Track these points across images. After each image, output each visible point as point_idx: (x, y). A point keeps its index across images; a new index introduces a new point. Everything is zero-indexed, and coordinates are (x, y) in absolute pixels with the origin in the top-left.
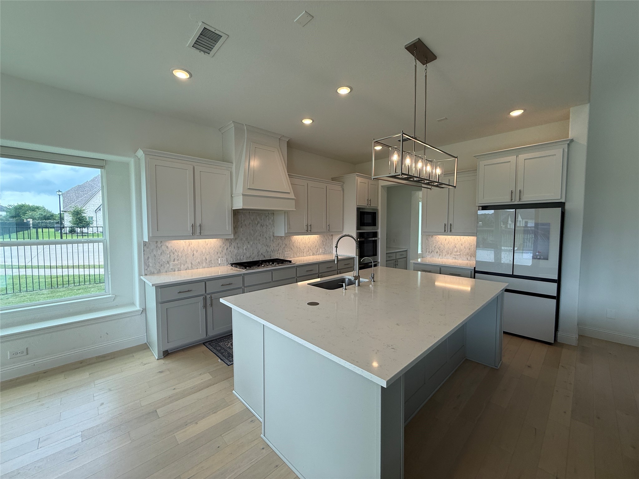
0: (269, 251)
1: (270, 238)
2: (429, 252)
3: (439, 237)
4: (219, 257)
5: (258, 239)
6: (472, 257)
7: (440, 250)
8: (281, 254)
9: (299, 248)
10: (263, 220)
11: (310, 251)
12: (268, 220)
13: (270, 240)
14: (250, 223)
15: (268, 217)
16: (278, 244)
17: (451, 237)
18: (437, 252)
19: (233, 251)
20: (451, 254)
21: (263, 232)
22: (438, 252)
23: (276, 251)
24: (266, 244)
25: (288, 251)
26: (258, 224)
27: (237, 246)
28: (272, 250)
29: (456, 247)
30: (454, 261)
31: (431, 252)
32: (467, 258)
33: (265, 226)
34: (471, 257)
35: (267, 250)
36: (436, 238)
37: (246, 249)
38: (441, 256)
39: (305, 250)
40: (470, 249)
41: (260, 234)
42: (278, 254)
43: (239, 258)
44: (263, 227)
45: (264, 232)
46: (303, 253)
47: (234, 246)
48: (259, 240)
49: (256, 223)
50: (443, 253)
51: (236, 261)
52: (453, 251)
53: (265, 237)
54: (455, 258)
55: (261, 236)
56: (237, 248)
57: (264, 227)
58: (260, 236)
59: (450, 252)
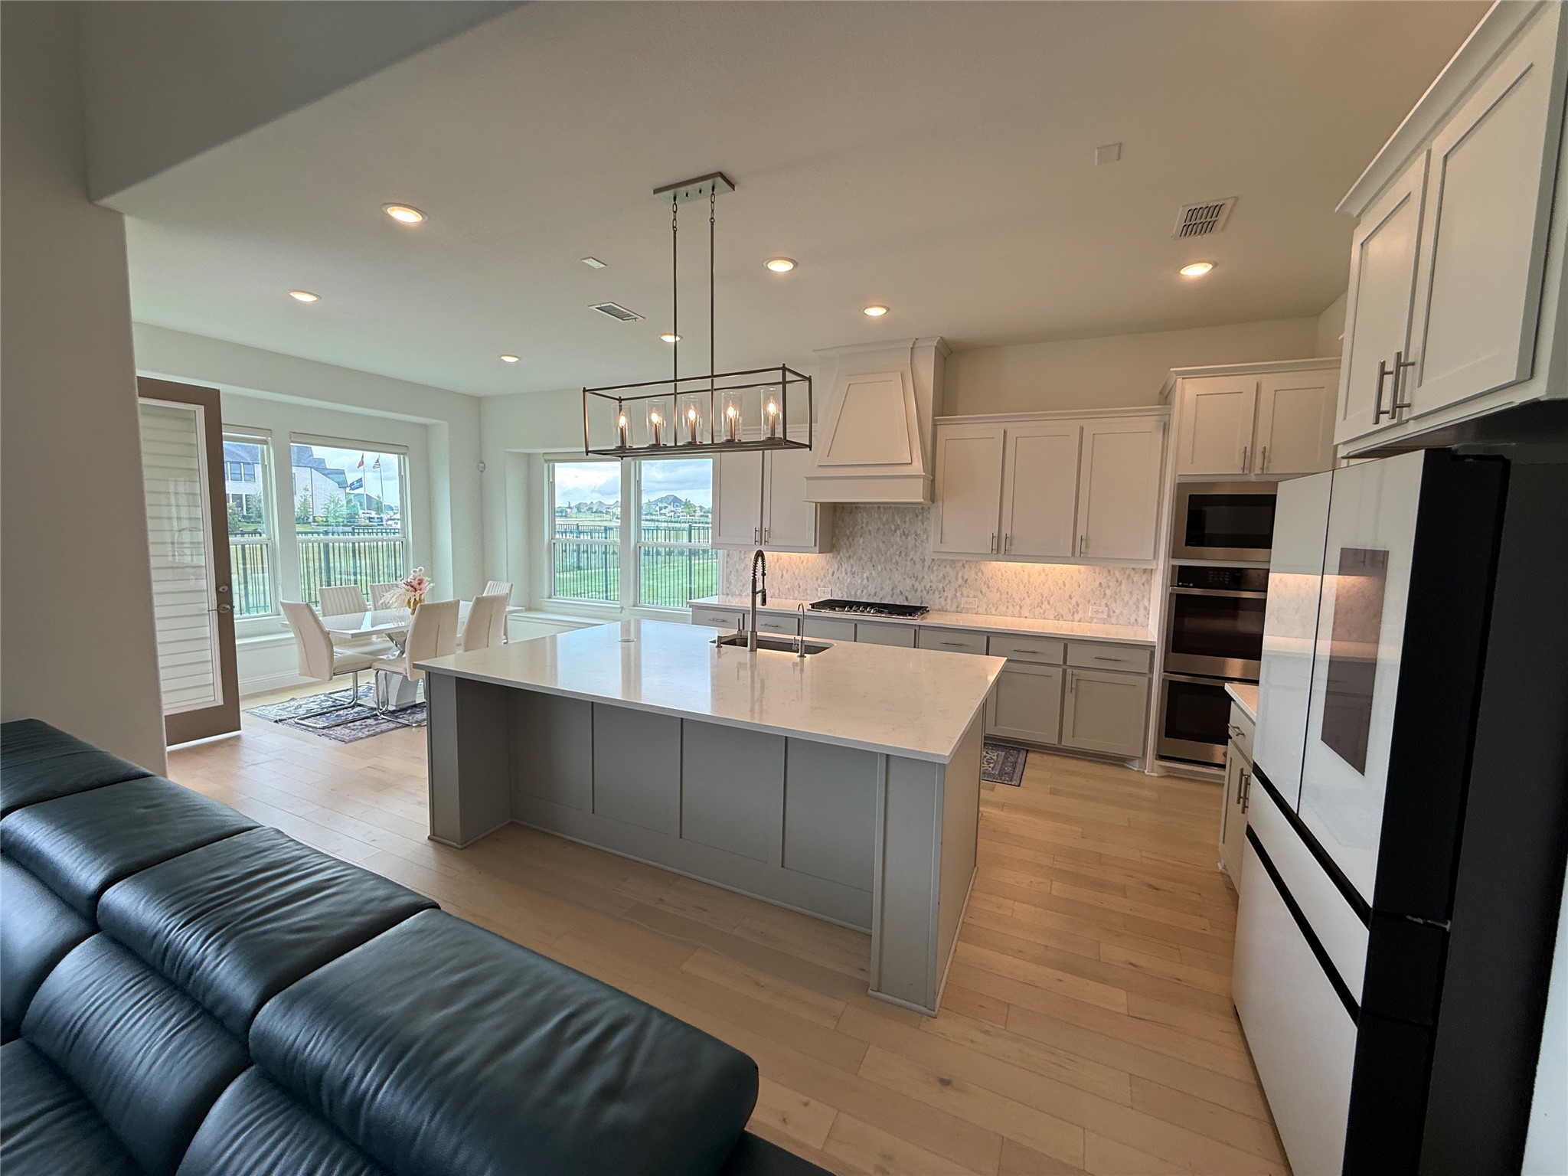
0: (919, 590)
1: (923, 561)
4: (819, 586)
5: (894, 561)
8: (949, 601)
9: (1007, 593)
10: (908, 523)
11: (1045, 606)
12: (920, 524)
13: (924, 565)
14: (879, 529)
15: (920, 517)
16: (944, 577)
19: (843, 578)
21: (907, 548)
23: (937, 593)
24: (913, 574)
25: (971, 595)
26: (895, 531)
27: (851, 571)
28: (928, 587)
33: (914, 536)
35: (913, 585)
39: (1028, 601)
41: (901, 552)
42: (942, 600)
43: (853, 593)
44: (907, 538)
45: (910, 547)
46: (1021, 608)
47: (846, 570)
48: (897, 563)
49: (893, 528)
51: (848, 597)
53: (912, 559)
55: (903, 555)
56: (852, 574)
57: (909, 538)
58: (900, 556)
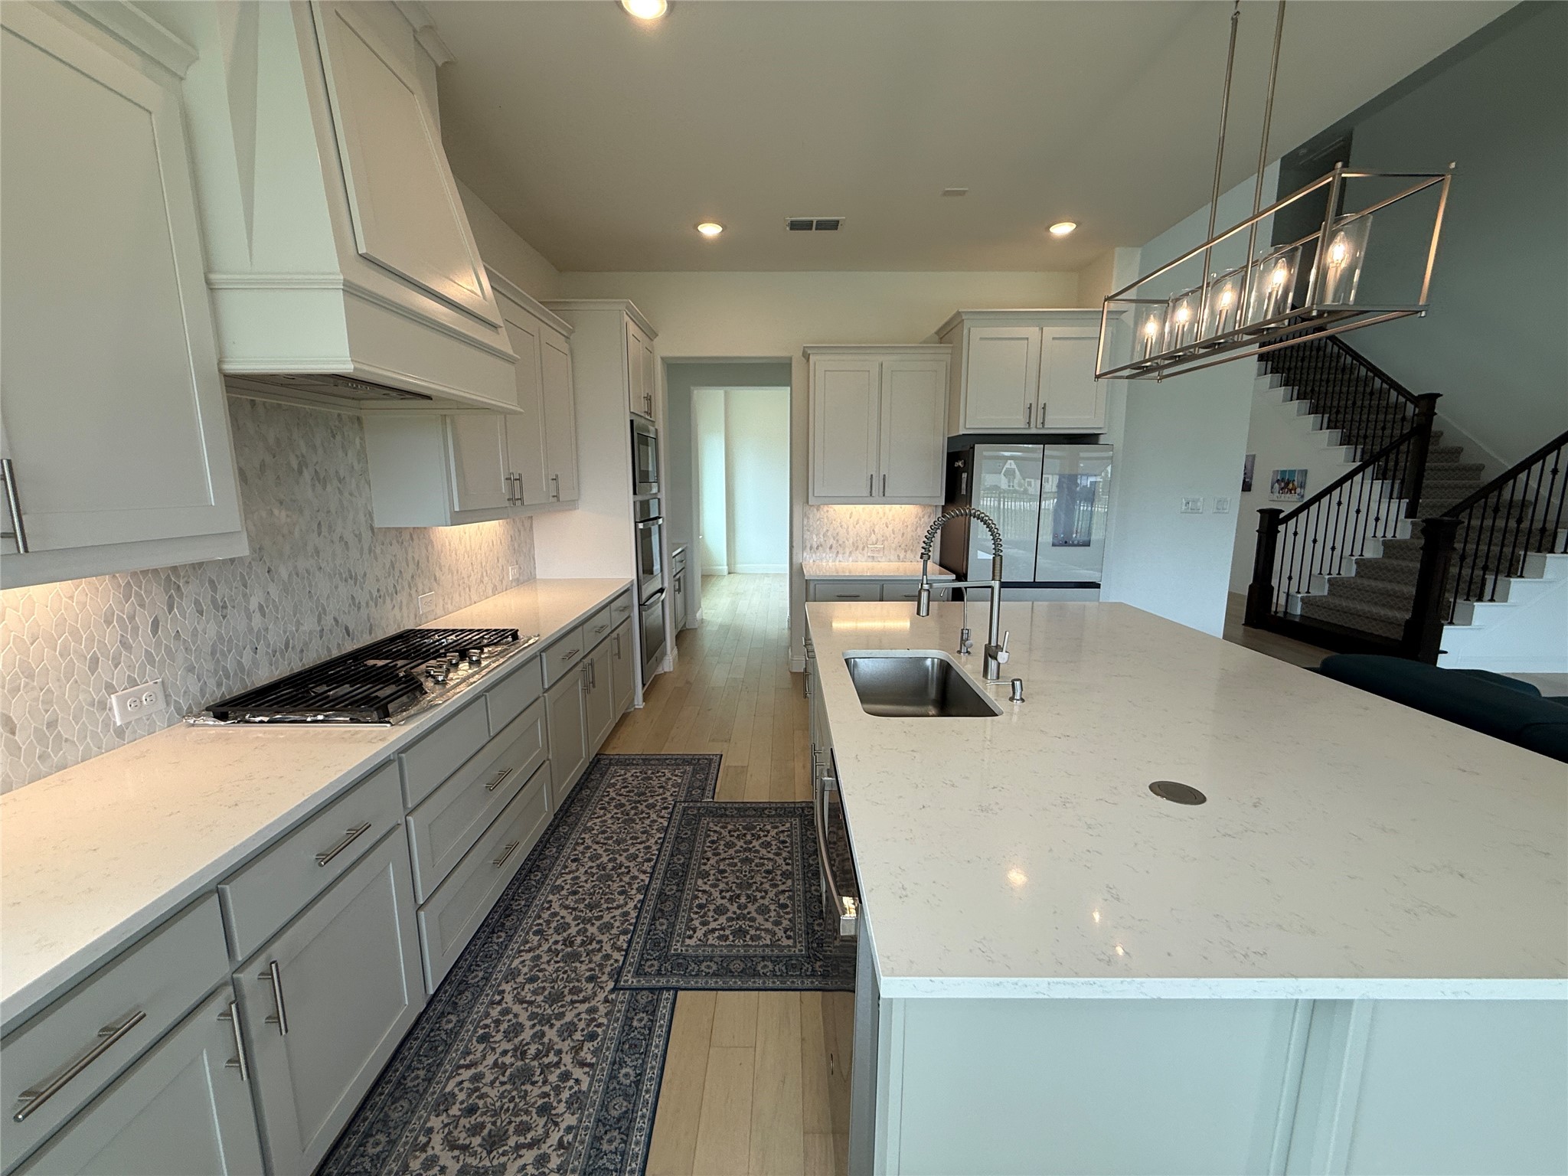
0: (363, 604)
1: (359, 537)
2: (811, 548)
3: (834, 510)
4: (111, 689)
5: (310, 548)
6: (909, 552)
7: (837, 541)
8: (404, 608)
9: (457, 572)
10: (320, 451)
12: (340, 453)
13: (362, 548)
14: (263, 465)
15: (339, 438)
16: (393, 566)
17: (863, 509)
18: (831, 548)
19: (195, 631)
20: (863, 549)
21: (329, 512)
22: (834, 546)
23: (388, 600)
24: (350, 571)
26: (300, 472)
27: (214, 601)
28: (375, 593)
29: (873, 530)
30: (870, 564)
31: (817, 548)
32: (898, 556)
33: (335, 482)
34: (906, 551)
35: (353, 597)
36: (827, 511)
37: (261, 607)
38: (840, 556)
39: (473, 578)
40: (903, 534)
41: (319, 524)
42: (397, 609)
43: (230, 664)
44: (324, 489)
45: (333, 511)
47: (197, 603)
48: (317, 552)
49: (295, 464)
50: (844, 549)
51: (219, 685)
52: (870, 542)
53: (341, 538)
54: (873, 557)
55: (324, 529)
56: (216, 607)
57: (329, 488)
58: (319, 534)
59: (861, 546)
